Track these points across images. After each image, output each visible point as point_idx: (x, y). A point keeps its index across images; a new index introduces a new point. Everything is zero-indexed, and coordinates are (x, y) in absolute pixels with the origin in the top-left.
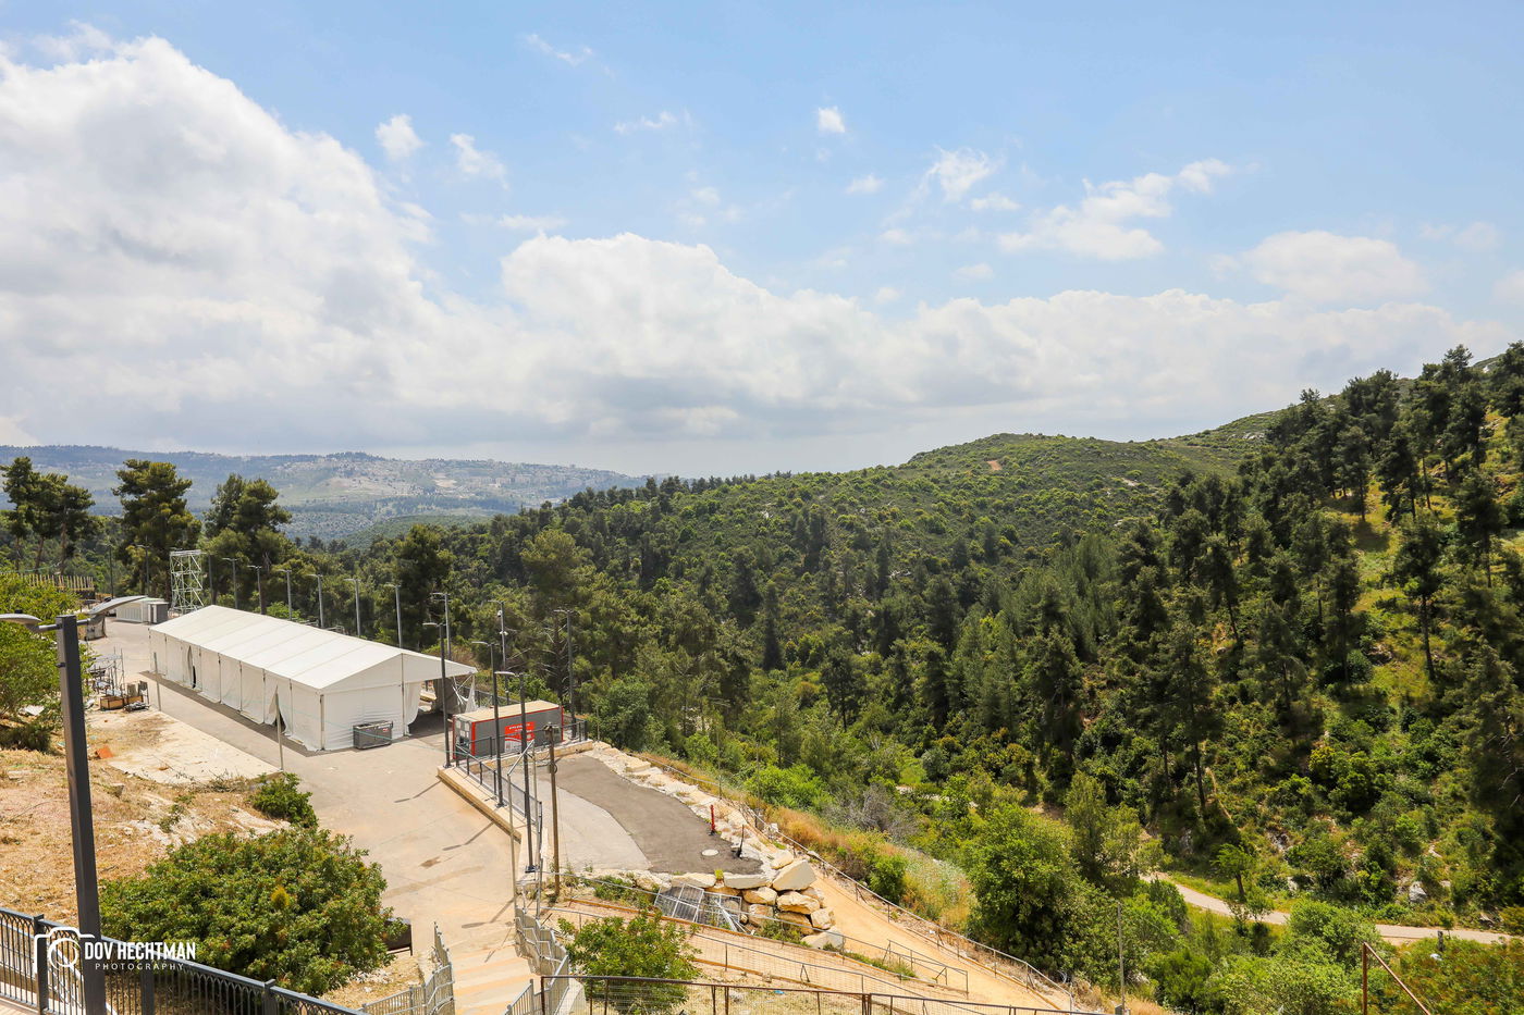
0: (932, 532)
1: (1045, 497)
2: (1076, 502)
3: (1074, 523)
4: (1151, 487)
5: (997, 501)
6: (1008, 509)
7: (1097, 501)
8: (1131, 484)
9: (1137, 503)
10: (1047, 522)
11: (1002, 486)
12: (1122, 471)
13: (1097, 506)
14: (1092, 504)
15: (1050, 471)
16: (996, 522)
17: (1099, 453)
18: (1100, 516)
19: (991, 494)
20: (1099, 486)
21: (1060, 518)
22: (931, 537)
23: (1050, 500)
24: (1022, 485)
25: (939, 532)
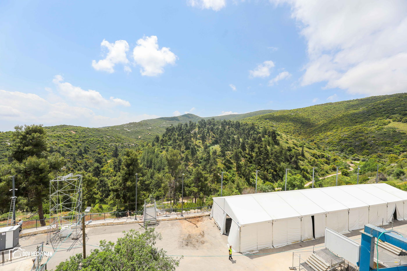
0: (69, 147)
1: (92, 139)
2: (99, 140)
3: (100, 145)
4: (113, 138)
5: (81, 140)
6: (84, 142)
7: (104, 140)
8: (108, 137)
9: (111, 141)
10: (94, 145)
11: (79, 137)
12: (106, 134)
13: (104, 141)
14: (103, 141)
15: (90, 134)
16: (82, 145)
17: (99, 131)
18: (106, 143)
19: (78, 138)
20: (103, 137)
21: (97, 144)
22: (70, 148)
23: (93, 140)
24: (85, 137)
25: (71, 147)
